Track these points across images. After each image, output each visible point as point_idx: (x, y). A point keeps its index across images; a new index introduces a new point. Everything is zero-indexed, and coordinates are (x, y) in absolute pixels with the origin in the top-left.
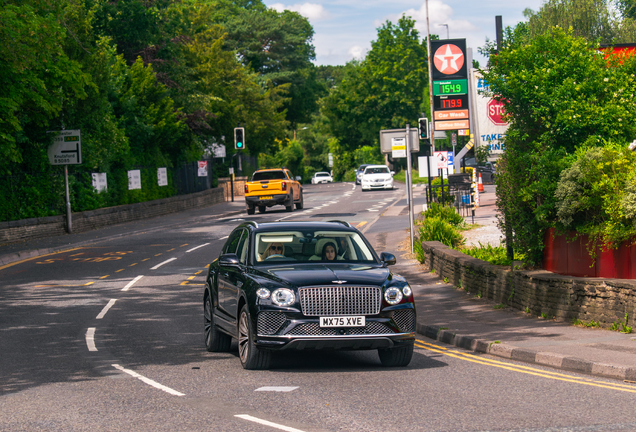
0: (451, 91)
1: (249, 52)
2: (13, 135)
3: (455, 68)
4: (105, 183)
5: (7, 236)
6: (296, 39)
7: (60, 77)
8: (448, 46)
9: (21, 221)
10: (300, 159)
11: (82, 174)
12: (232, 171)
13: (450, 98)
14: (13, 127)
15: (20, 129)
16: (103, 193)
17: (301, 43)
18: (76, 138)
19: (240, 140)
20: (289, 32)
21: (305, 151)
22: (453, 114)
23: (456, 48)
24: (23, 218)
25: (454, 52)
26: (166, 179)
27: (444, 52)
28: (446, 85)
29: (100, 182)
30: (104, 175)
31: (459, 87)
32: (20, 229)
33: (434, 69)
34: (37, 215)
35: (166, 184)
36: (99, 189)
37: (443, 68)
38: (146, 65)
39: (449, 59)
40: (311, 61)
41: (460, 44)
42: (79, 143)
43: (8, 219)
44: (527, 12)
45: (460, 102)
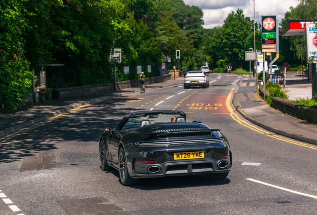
0: (269, 37)
1: (179, 22)
2: (98, 49)
3: (271, 27)
4: (128, 71)
5: (92, 91)
6: (197, 17)
7: (117, 27)
8: (269, 18)
9: (97, 85)
10: (193, 64)
11: (120, 67)
12: (174, 67)
13: (268, 39)
14: (98, 46)
15: (101, 47)
16: (127, 74)
17: (199, 18)
18: (119, 52)
19: (178, 55)
20: (194, 14)
21: (195, 61)
22: (270, 46)
23: (272, 19)
24: (98, 83)
25: (271, 21)
26: (150, 70)
27: (267, 21)
28: (267, 34)
29: (126, 70)
30: (128, 67)
31: (272, 35)
32: (97, 88)
33: (263, 28)
34: (103, 82)
35: (150, 72)
36: (126, 73)
37: (266, 28)
38: (144, 24)
39: (269, 24)
40: (202, 26)
41: (274, 18)
42: (121, 54)
43: (92, 84)
44: (291, 8)
45: (272, 41)
